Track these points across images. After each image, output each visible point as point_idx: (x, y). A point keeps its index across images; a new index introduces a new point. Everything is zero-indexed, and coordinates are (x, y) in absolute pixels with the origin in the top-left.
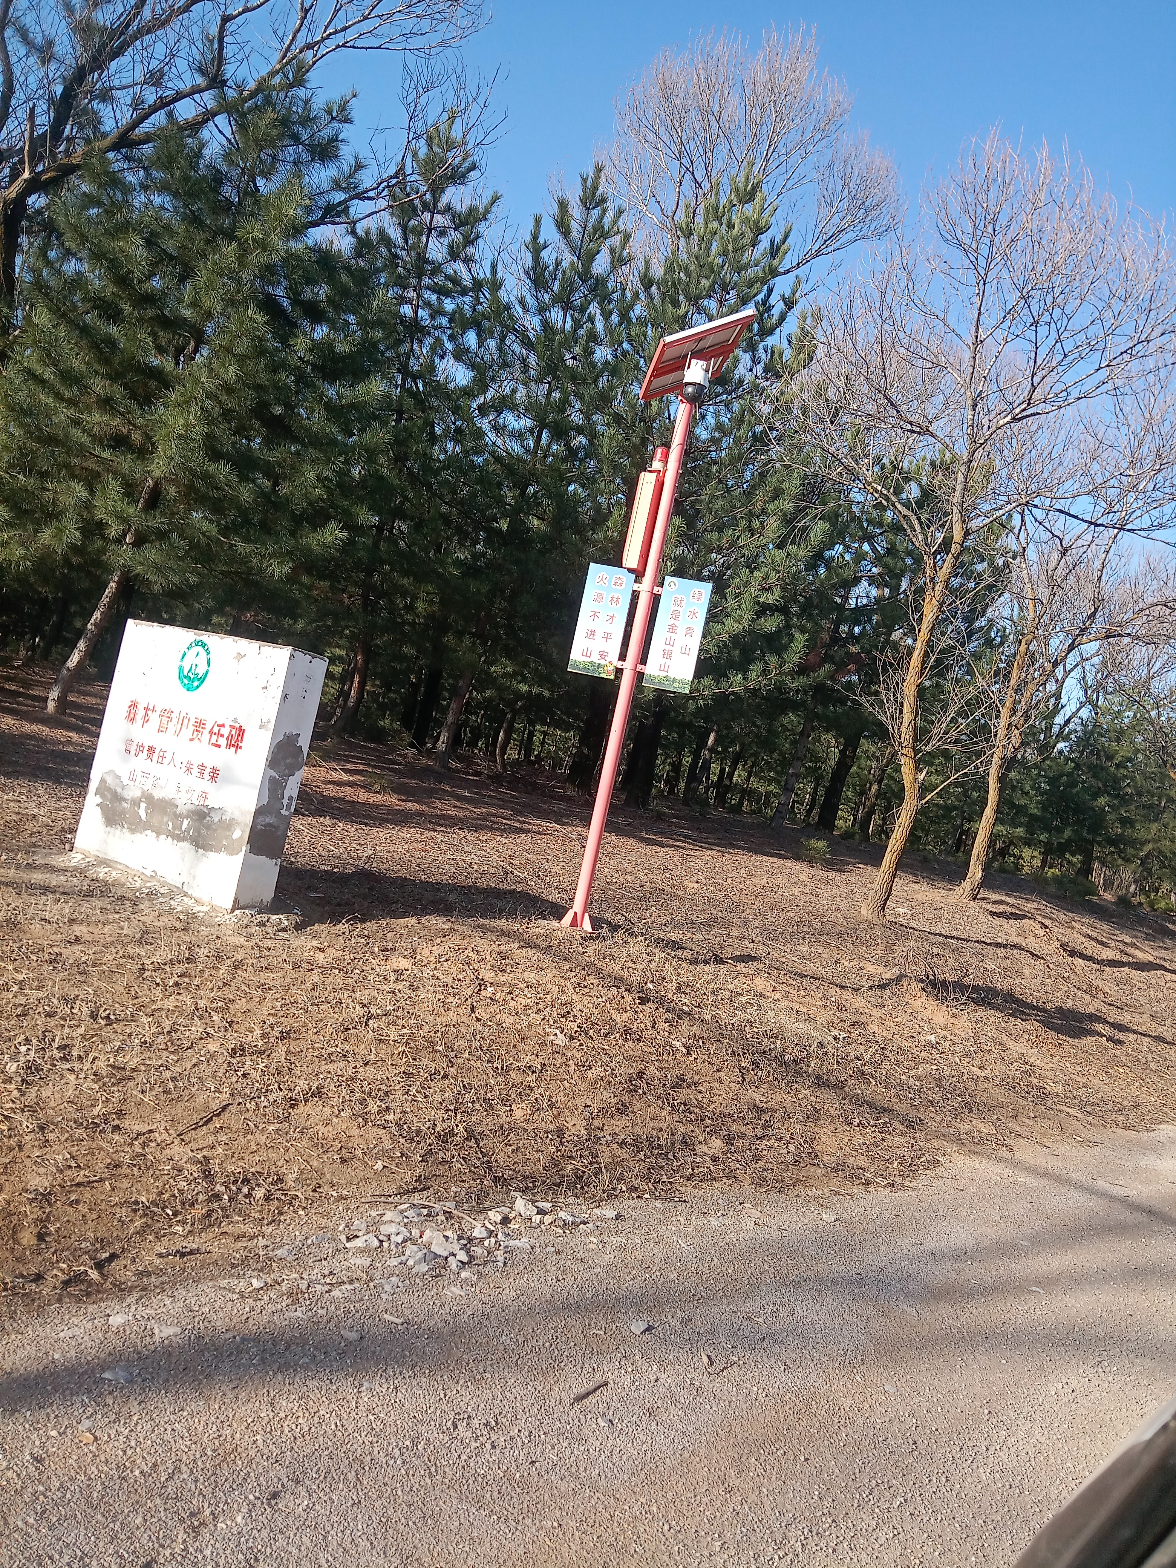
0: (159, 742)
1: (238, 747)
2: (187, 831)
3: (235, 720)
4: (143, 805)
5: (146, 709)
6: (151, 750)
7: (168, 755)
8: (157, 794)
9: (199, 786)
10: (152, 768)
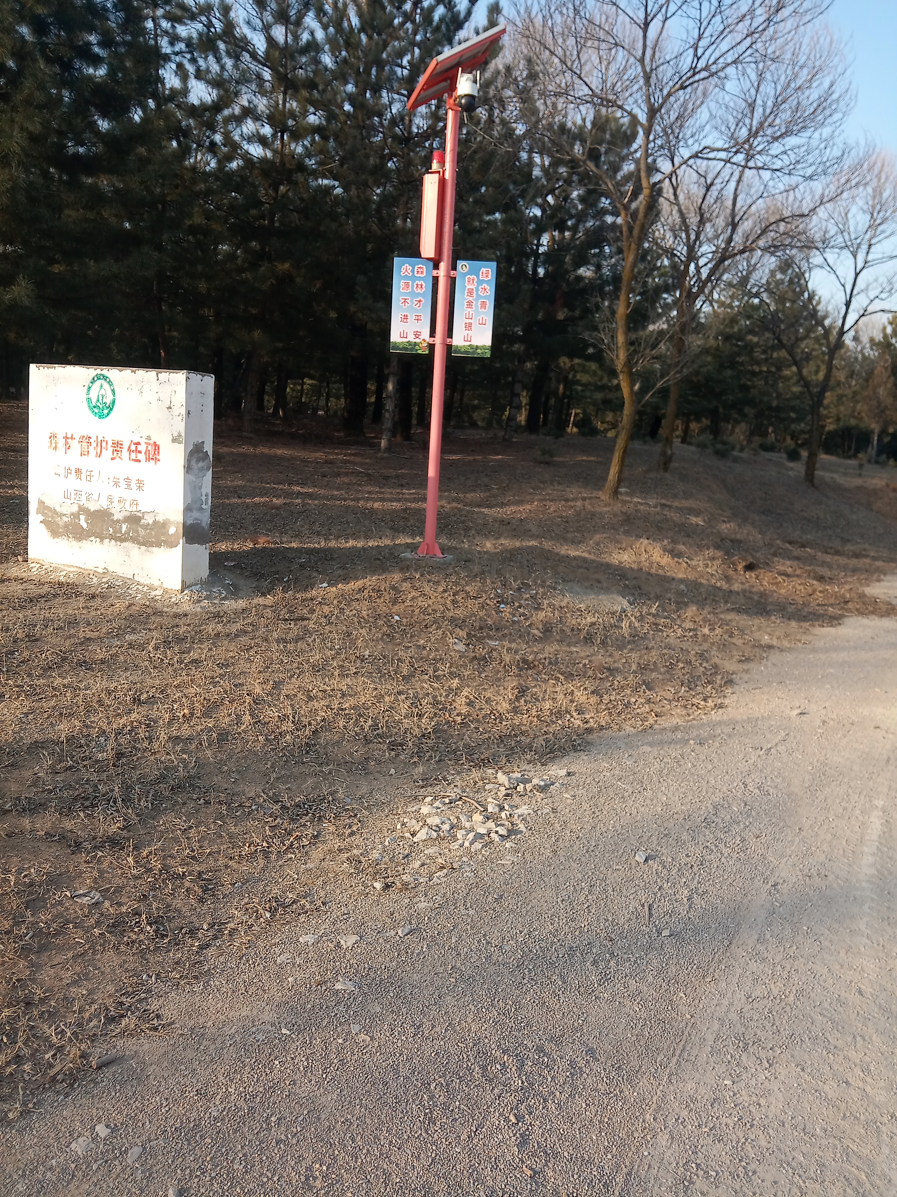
0: (85, 463)
1: (156, 460)
2: (127, 532)
3: (149, 438)
4: (82, 517)
5: (66, 438)
6: (78, 471)
7: (95, 474)
8: (92, 507)
9: (129, 495)
10: (83, 485)
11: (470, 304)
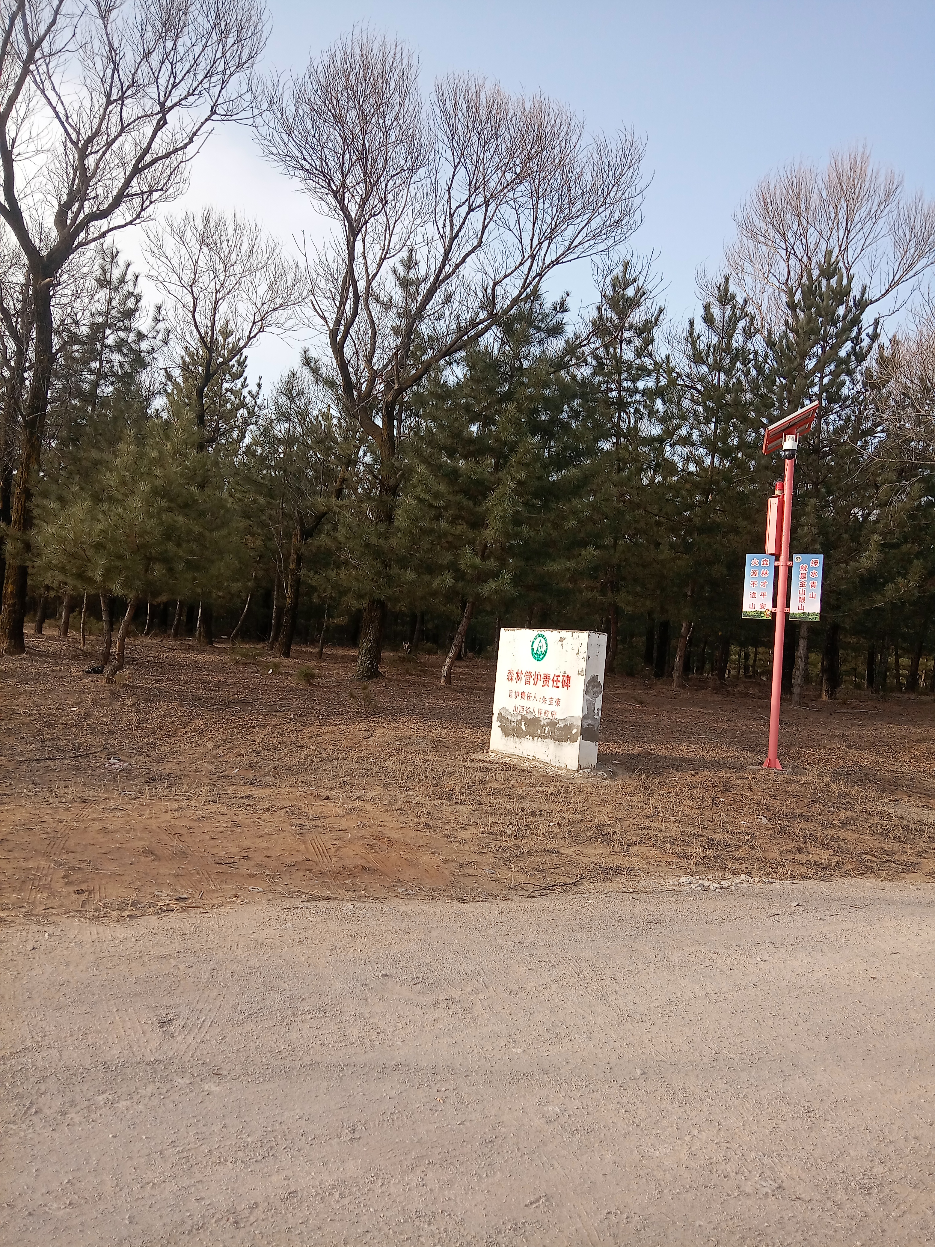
0: (527, 689)
1: (568, 686)
2: (548, 733)
3: (565, 673)
4: (523, 723)
5: (517, 673)
6: (523, 693)
7: (533, 695)
8: (529, 716)
9: (551, 708)
10: (525, 703)
11: (803, 585)
